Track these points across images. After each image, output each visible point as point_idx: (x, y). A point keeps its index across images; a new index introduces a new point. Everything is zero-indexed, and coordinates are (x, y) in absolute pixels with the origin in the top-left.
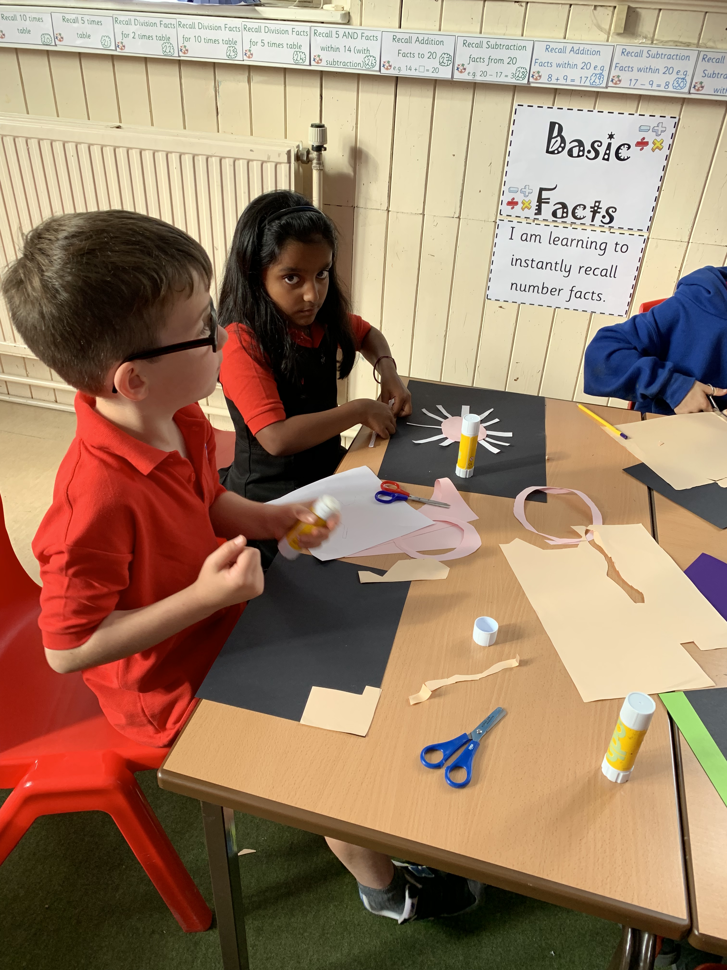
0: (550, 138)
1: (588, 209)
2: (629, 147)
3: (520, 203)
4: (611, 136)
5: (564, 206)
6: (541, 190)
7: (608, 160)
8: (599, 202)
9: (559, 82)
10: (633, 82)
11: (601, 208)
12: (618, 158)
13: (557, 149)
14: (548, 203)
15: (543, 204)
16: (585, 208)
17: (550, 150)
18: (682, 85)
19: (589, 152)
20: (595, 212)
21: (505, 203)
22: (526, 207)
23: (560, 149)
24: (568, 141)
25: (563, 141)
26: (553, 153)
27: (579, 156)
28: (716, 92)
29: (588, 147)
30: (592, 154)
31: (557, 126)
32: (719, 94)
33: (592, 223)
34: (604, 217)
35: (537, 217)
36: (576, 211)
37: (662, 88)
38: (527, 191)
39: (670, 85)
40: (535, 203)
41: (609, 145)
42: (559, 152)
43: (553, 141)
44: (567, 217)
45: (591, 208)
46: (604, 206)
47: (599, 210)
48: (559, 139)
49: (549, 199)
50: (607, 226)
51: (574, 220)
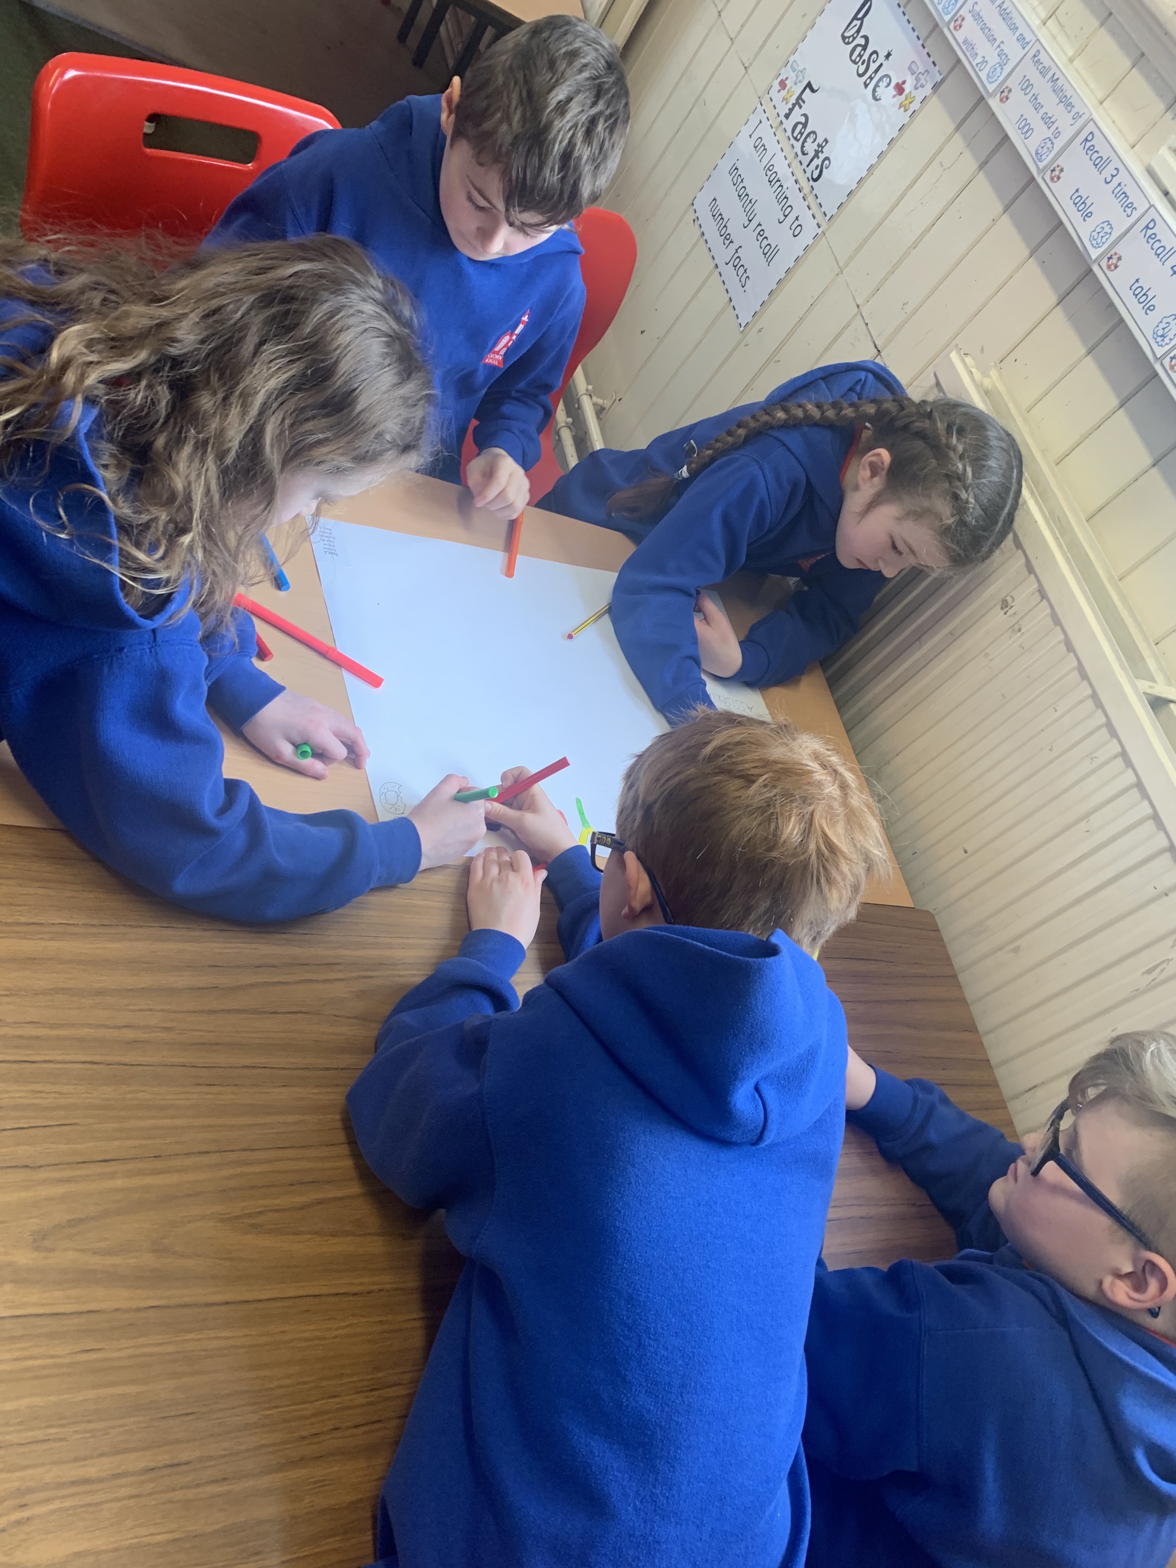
0: (855, 18)
1: (815, 146)
2: (889, 85)
3: (787, 88)
4: (888, 56)
5: (805, 125)
6: (809, 85)
7: (866, 85)
8: (826, 141)
11: (822, 152)
12: (874, 91)
13: (849, 37)
14: (800, 107)
15: (797, 107)
16: (815, 140)
17: (846, 34)
19: (863, 63)
20: (816, 156)
21: (779, 79)
22: (786, 99)
23: (851, 39)
24: (861, 34)
25: (858, 31)
26: (844, 38)
27: (855, 62)
28: (965, 44)
29: (866, 57)
30: (862, 69)
32: (964, 48)
33: (807, 169)
34: (817, 168)
35: (784, 120)
36: (808, 139)
38: (800, 78)
40: (793, 100)
41: (881, 65)
42: (848, 43)
43: (855, 22)
44: (798, 140)
45: (819, 146)
46: (826, 151)
47: (820, 154)
48: (858, 23)
49: (804, 102)
50: (811, 182)
51: (799, 153)
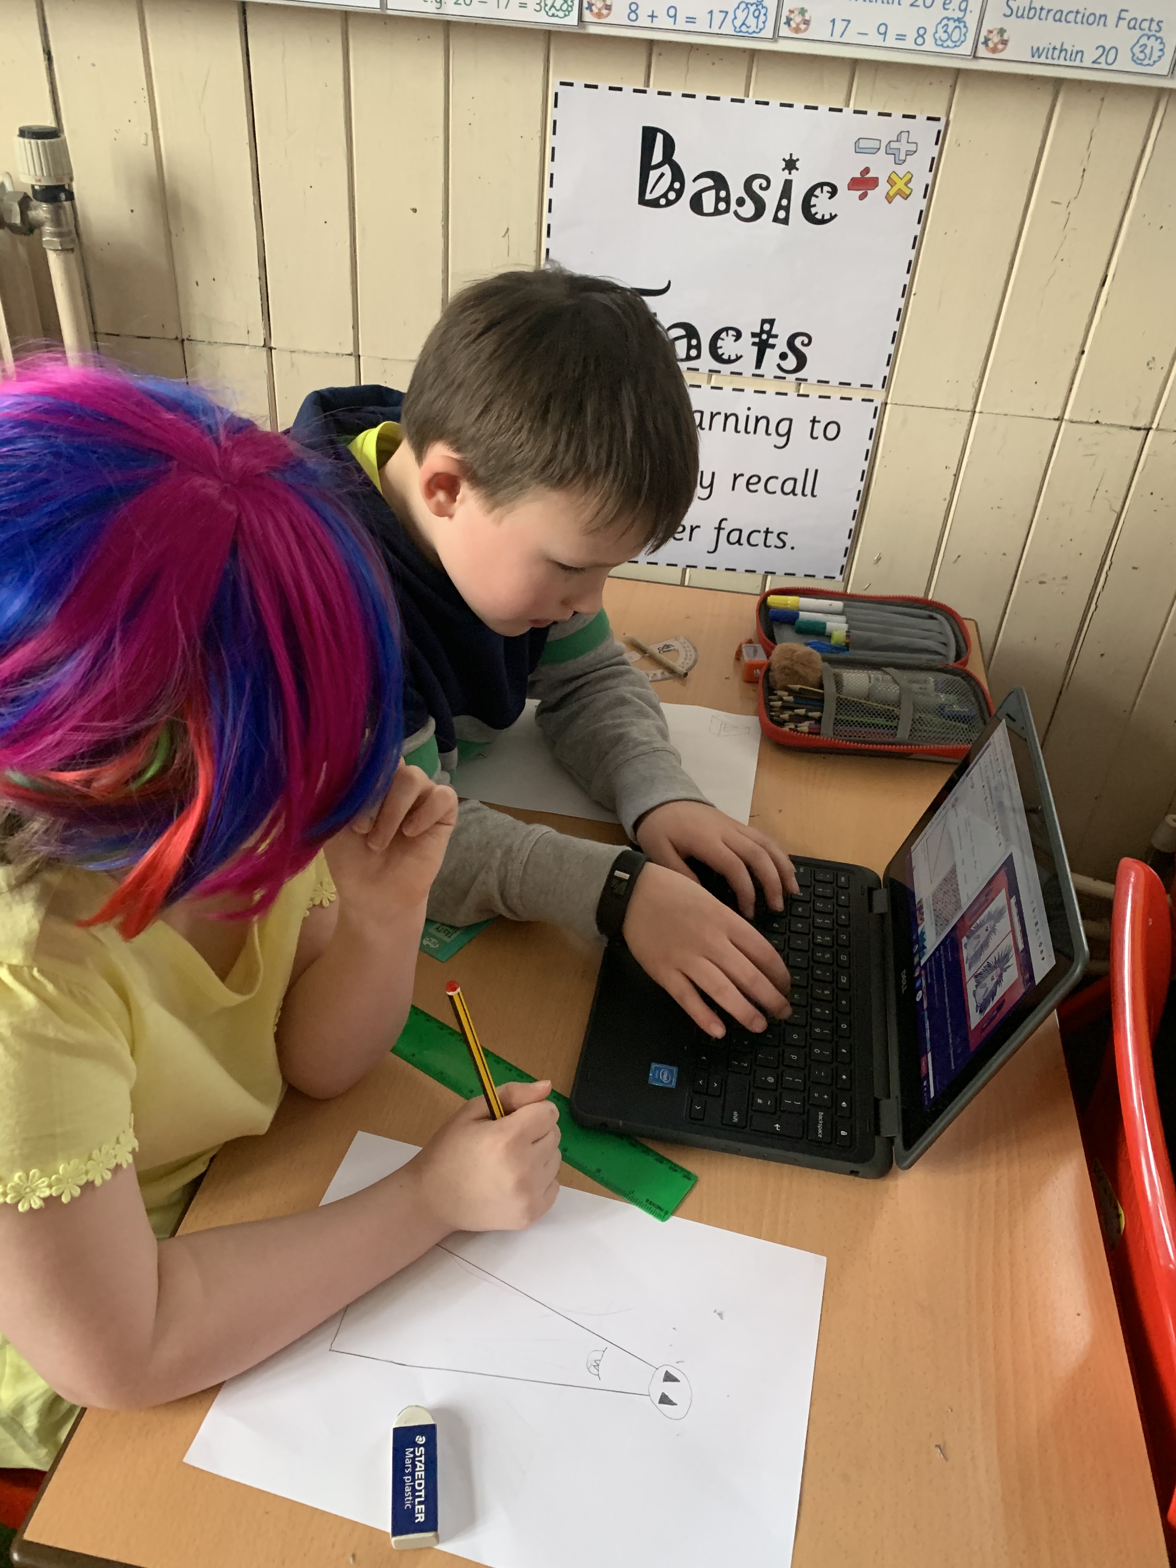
0: (646, 167)
1: (747, 339)
2: (834, 191)
4: (791, 165)
5: (691, 334)
7: (785, 221)
8: (771, 322)
9: (656, 23)
10: (840, 26)
11: (776, 336)
12: (810, 217)
13: (665, 195)
16: (738, 335)
17: (648, 197)
18: (956, 36)
19: (741, 202)
20: (762, 347)
23: (672, 196)
24: (688, 177)
25: (678, 174)
26: (654, 204)
27: (717, 212)
28: (1036, 55)
29: (737, 192)
30: (749, 209)
31: (660, 137)
32: (1043, 60)
33: (758, 372)
34: (783, 356)
36: (720, 343)
37: (909, 44)
39: (929, 37)
41: (788, 184)
42: (669, 203)
43: (654, 175)
44: (698, 356)
45: (754, 335)
46: (783, 332)
47: (772, 341)
48: (666, 169)
50: (791, 377)
51: (716, 366)
